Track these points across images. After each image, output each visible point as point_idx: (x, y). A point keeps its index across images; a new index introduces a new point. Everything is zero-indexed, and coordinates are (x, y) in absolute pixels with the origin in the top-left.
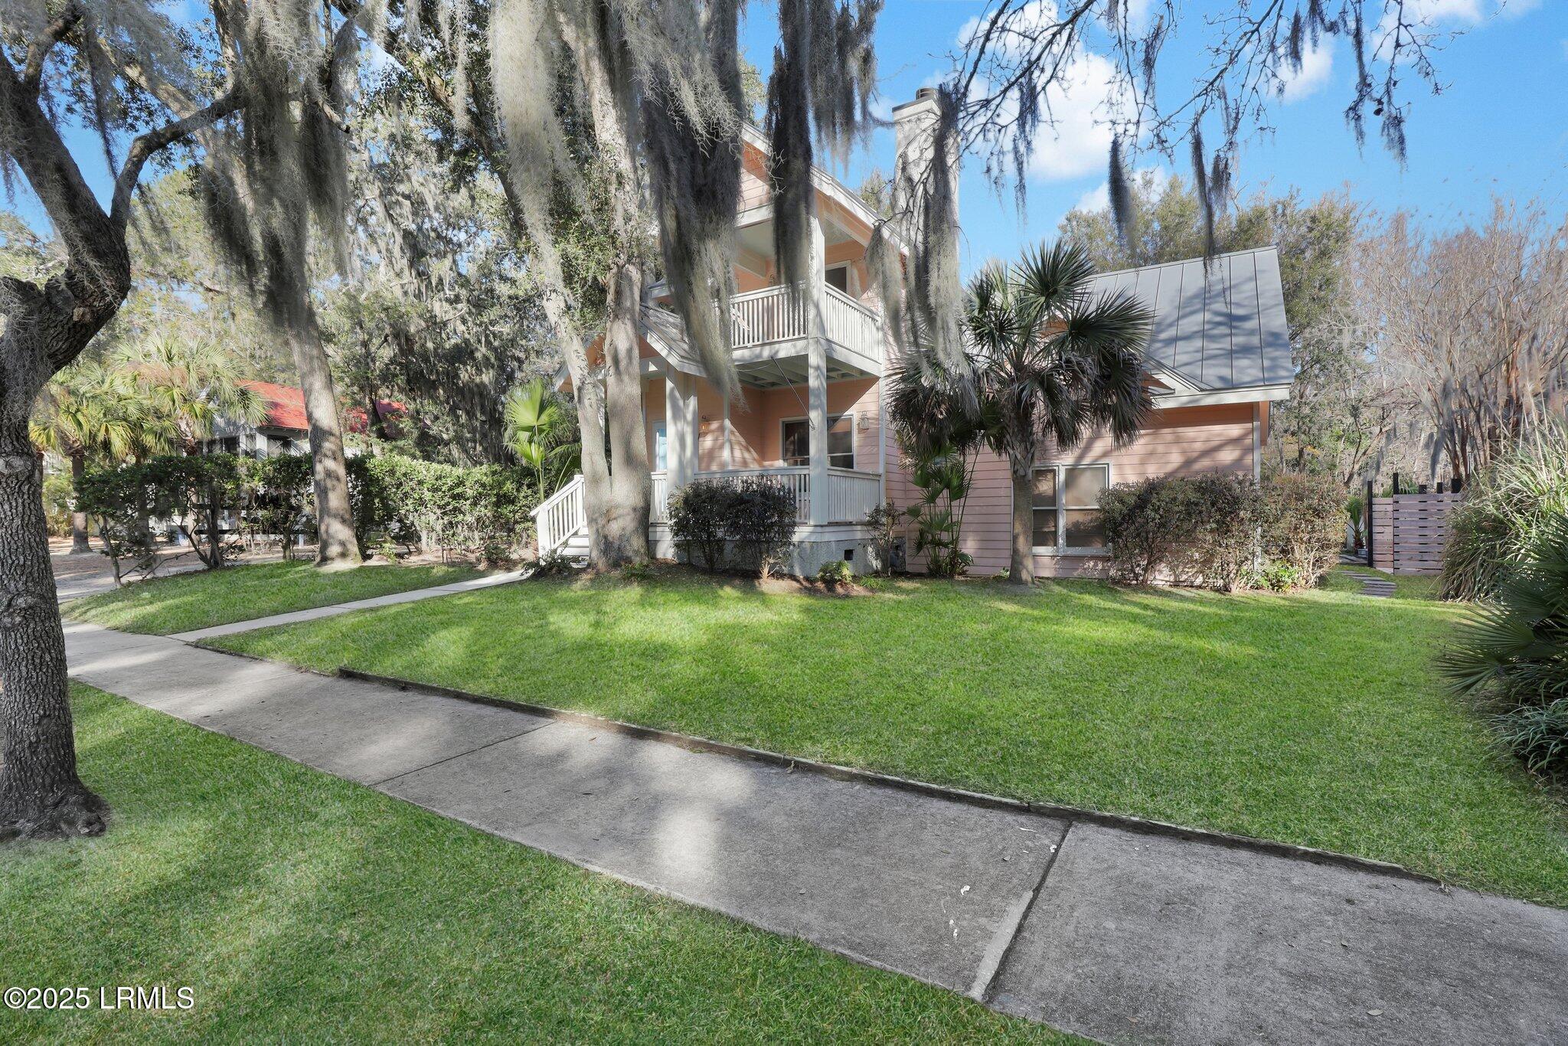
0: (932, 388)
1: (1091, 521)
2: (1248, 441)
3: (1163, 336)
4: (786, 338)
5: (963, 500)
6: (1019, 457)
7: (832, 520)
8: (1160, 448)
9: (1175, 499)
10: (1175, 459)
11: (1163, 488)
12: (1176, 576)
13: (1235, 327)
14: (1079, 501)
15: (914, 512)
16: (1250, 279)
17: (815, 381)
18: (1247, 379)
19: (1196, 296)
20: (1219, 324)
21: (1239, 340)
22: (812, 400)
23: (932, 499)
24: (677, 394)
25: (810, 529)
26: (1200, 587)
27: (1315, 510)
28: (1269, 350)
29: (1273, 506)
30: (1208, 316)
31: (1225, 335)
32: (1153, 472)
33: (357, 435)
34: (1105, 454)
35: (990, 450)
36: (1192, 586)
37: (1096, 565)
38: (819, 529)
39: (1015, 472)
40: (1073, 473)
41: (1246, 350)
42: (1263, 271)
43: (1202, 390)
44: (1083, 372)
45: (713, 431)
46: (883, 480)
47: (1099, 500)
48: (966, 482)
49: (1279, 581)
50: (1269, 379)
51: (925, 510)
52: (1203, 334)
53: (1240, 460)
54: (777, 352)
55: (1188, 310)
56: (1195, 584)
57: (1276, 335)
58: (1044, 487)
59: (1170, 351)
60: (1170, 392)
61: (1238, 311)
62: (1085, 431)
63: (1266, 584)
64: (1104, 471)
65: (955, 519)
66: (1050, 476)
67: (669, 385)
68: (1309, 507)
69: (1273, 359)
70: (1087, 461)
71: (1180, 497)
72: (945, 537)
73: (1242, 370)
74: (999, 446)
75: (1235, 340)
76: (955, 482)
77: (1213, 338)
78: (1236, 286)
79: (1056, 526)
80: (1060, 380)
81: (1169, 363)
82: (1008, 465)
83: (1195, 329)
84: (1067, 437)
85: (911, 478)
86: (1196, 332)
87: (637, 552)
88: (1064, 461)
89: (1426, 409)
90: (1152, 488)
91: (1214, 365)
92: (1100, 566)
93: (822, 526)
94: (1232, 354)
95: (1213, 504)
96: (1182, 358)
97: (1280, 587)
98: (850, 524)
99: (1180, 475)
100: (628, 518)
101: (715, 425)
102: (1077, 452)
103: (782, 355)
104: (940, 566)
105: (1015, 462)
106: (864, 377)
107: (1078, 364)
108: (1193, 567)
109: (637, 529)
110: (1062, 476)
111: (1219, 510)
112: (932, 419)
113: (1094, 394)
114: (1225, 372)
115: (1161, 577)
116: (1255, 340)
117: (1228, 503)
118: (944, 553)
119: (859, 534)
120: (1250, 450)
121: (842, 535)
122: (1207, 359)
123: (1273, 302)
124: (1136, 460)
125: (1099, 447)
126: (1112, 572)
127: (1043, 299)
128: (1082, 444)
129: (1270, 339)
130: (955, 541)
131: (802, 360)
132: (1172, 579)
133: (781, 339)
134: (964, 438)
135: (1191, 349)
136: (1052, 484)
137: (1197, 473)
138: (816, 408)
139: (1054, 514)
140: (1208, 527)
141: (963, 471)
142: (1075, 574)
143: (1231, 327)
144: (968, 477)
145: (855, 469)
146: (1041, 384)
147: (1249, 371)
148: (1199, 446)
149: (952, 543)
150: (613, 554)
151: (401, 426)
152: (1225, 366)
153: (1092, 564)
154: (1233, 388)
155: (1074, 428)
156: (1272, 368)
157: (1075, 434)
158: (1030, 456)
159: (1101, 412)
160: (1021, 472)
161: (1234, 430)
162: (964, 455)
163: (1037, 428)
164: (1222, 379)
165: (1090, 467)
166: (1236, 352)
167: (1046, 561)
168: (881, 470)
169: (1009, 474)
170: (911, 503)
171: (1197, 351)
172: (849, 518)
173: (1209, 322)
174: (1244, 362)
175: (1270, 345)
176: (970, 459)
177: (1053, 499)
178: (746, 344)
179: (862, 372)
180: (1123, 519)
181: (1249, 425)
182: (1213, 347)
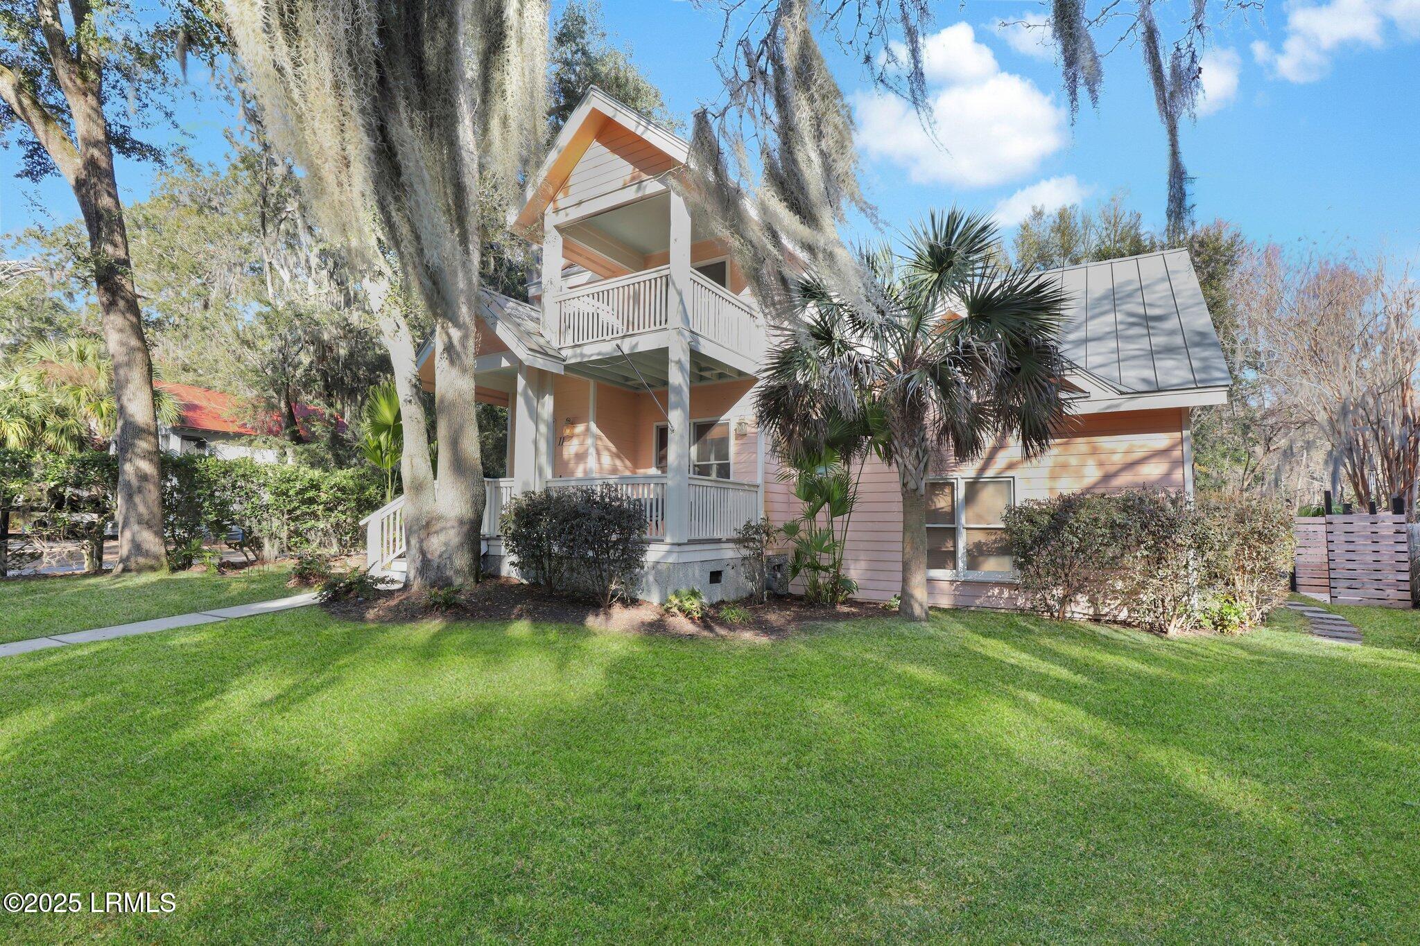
0: (806, 385)
1: (995, 541)
2: (1177, 453)
3: (1072, 337)
4: (647, 329)
5: (846, 516)
6: (910, 467)
7: (693, 537)
8: (1073, 461)
9: (1096, 520)
10: (1092, 474)
11: (1081, 506)
12: (1096, 609)
13: (1153, 328)
14: (980, 518)
15: (791, 529)
16: (1162, 280)
17: (678, 378)
18: (1175, 381)
19: (1104, 297)
20: (1133, 324)
21: (1159, 340)
22: (672, 398)
23: (812, 514)
24: (530, 392)
25: (666, 548)
26: (1125, 624)
27: (1260, 534)
28: (1197, 350)
29: (1218, 530)
30: (1120, 317)
31: (1143, 336)
32: (1069, 486)
33: (271, 437)
34: (1011, 466)
35: (879, 460)
36: (1115, 622)
37: (1001, 592)
38: (677, 549)
39: (905, 485)
40: (973, 487)
41: (1169, 350)
42: (1176, 272)
43: (1122, 393)
44: (986, 361)
45: (578, 435)
46: (761, 491)
47: (1005, 519)
48: (850, 495)
49: (1222, 619)
50: (1202, 381)
51: (803, 526)
52: (1117, 336)
53: (1168, 474)
54: (636, 345)
55: (1097, 311)
56: (1119, 618)
57: (1202, 335)
58: (942, 502)
59: (1080, 352)
60: (1086, 395)
61: (1151, 312)
62: (988, 439)
63: (1207, 623)
64: (1010, 484)
65: (837, 536)
66: (947, 490)
67: (521, 382)
68: (1253, 532)
69: (1204, 359)
70: (990, 473)
71: (1103, 517)
72: (825, 559)
73: (1167, 372)
74: (888, 455)
75: (1154, 340)
76: (837, 496)
77: (1129, 339)
78: (1148, 286)
79: (955, 546)
80: (957, 372)
81: (1081, 364)
82: (896, 477)
83: (1108, 329)
84: (966, 447)
85: (794, 490)
86: (1109, 333)
87: (457, 572)
88: (963, 473)
89: (1322, 427)
90: (1068, 505)
91: (1134, 367)
92: (1006, 594)
93: (679, 545)
94: (1153, 354)
95: (1144, 526)
96: (1097, 360)
97: (1225, 627)
98: (719, 541)
99: (1099, 491)
100: (452, 533)
101: (580, 428)
102: (978, 464)
103: (641, 348)
104: (819, 594)
105: (904, 473)
106: (743, 378)
107: (980, 349)
108: (1116, 598)
109: (462, 544)
110: (961, 493)
111: (1153, 533)
112: (806, 420)
113: (1000, 390)
114: (1149, 374)
115: (1078, 609)
116: (1178, 340)
117: (1162, 526)
118: (823, 579)
119: (730, 553)
120: (1180, 463)
121: (708, 553)
122: (1124, 360)
123: (1191, 301)
124: (1046, 472)
125: (1002, 459)
126: (1020, 602)
127: (936, 276)
128: (984, 454)
129: (1197, 339)
130: (837, 564)
131: (663, 353)
132: (1091, 611)
133: (641, 330)
134: (846, 444)
135: (1103, 350)
136: (949, 499)
137: (1120, 489)
138: (676, 407)
139: (953, 533)
140: (1138, 554)
141: (848, 484)
142: (978, 602)
143: (1148, 327)
144: (852, 490)
145: (732, 479)
146: (933, 375)
147: (1177, 372)
148: (1118, 459)
149: (833, 566)
150: (432, 574)
151: (313, 429)
152: (1145, 367)
153: (996, 591)
154: (1159, 391)
155: (974, 435)
156: (1205, 369)
157: (975, 444)
158: (922, 465)
159: (1007, 416)
160: (912, 485)
161: (1160, 440)
162: (849, 463)
163: (931, 435)
164: (1145, 381)
165: (996, 480)
166: (1159, 352)
167: (945, 585)
168: (759, 481)
169: (898, 487)
170: (789, 519)
171: (1112, 352)
172: (717, 535)
173: (1121, 323)
174: (1169, 363)
175: (1197, 345)
176: (855, 469)
177: (952, 516)
178: (605, 337)
179: (740, 373)
180: (1034, 542)
181: (1178, 435)
182: (1130, 348)
